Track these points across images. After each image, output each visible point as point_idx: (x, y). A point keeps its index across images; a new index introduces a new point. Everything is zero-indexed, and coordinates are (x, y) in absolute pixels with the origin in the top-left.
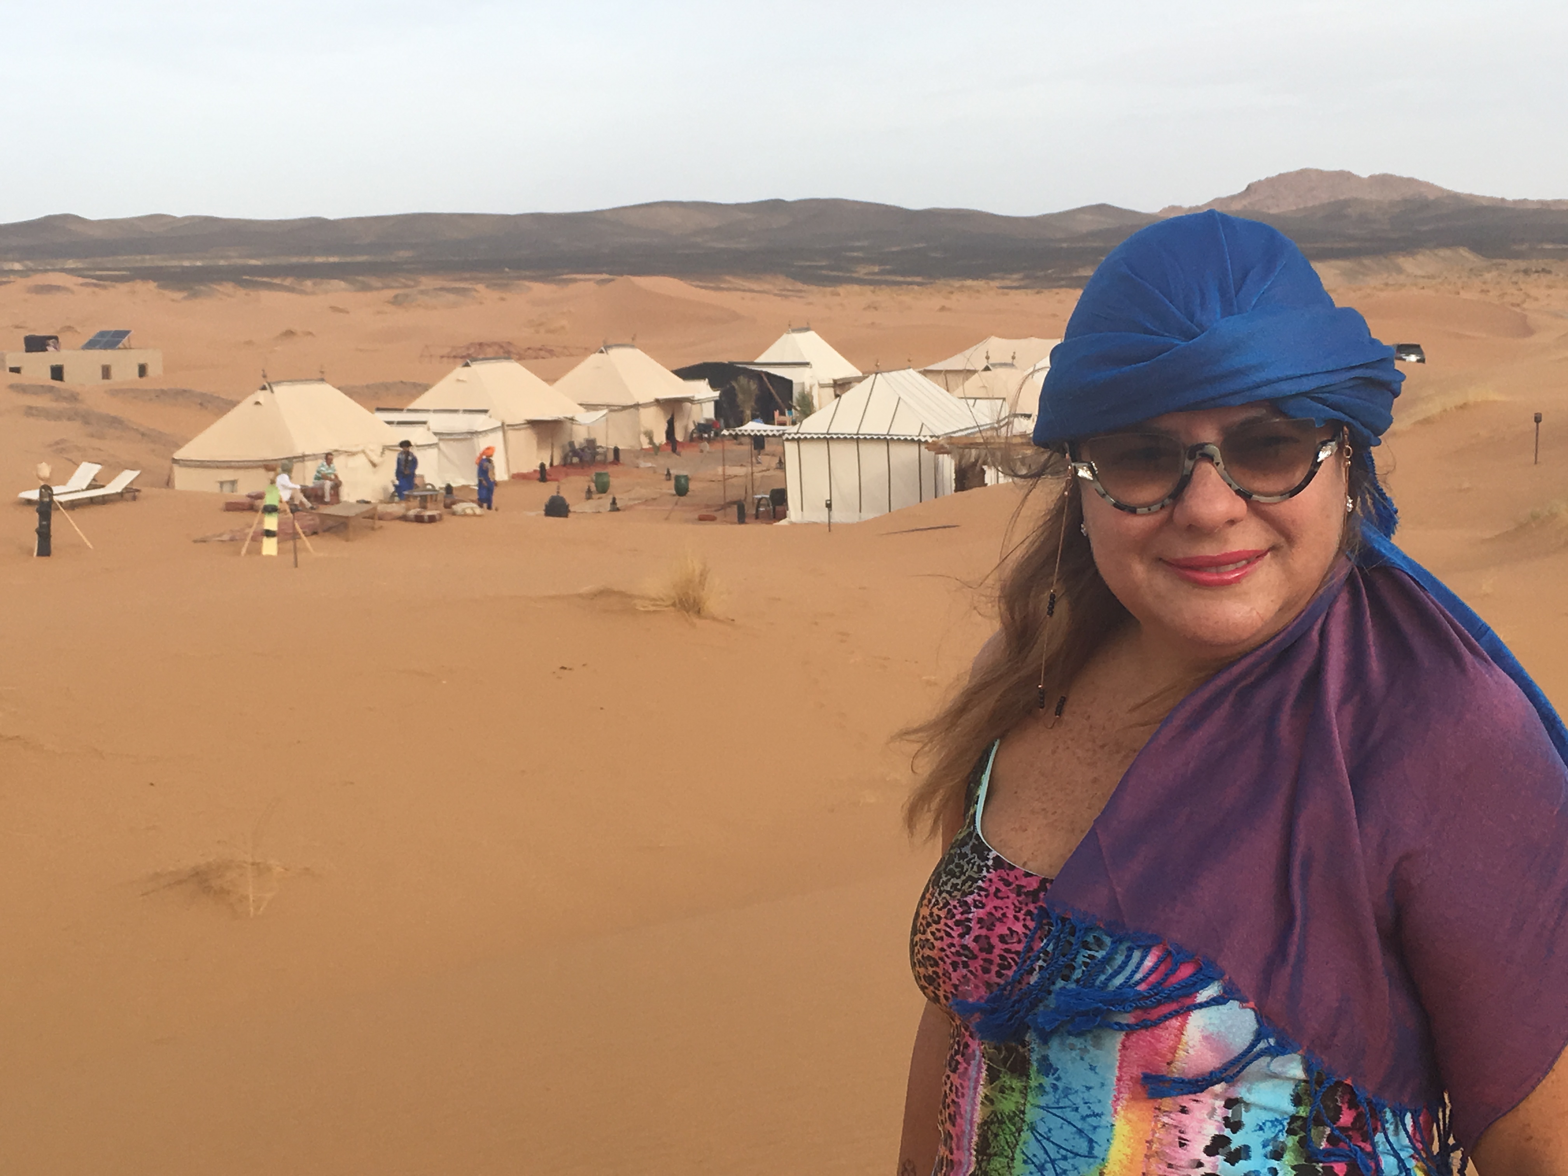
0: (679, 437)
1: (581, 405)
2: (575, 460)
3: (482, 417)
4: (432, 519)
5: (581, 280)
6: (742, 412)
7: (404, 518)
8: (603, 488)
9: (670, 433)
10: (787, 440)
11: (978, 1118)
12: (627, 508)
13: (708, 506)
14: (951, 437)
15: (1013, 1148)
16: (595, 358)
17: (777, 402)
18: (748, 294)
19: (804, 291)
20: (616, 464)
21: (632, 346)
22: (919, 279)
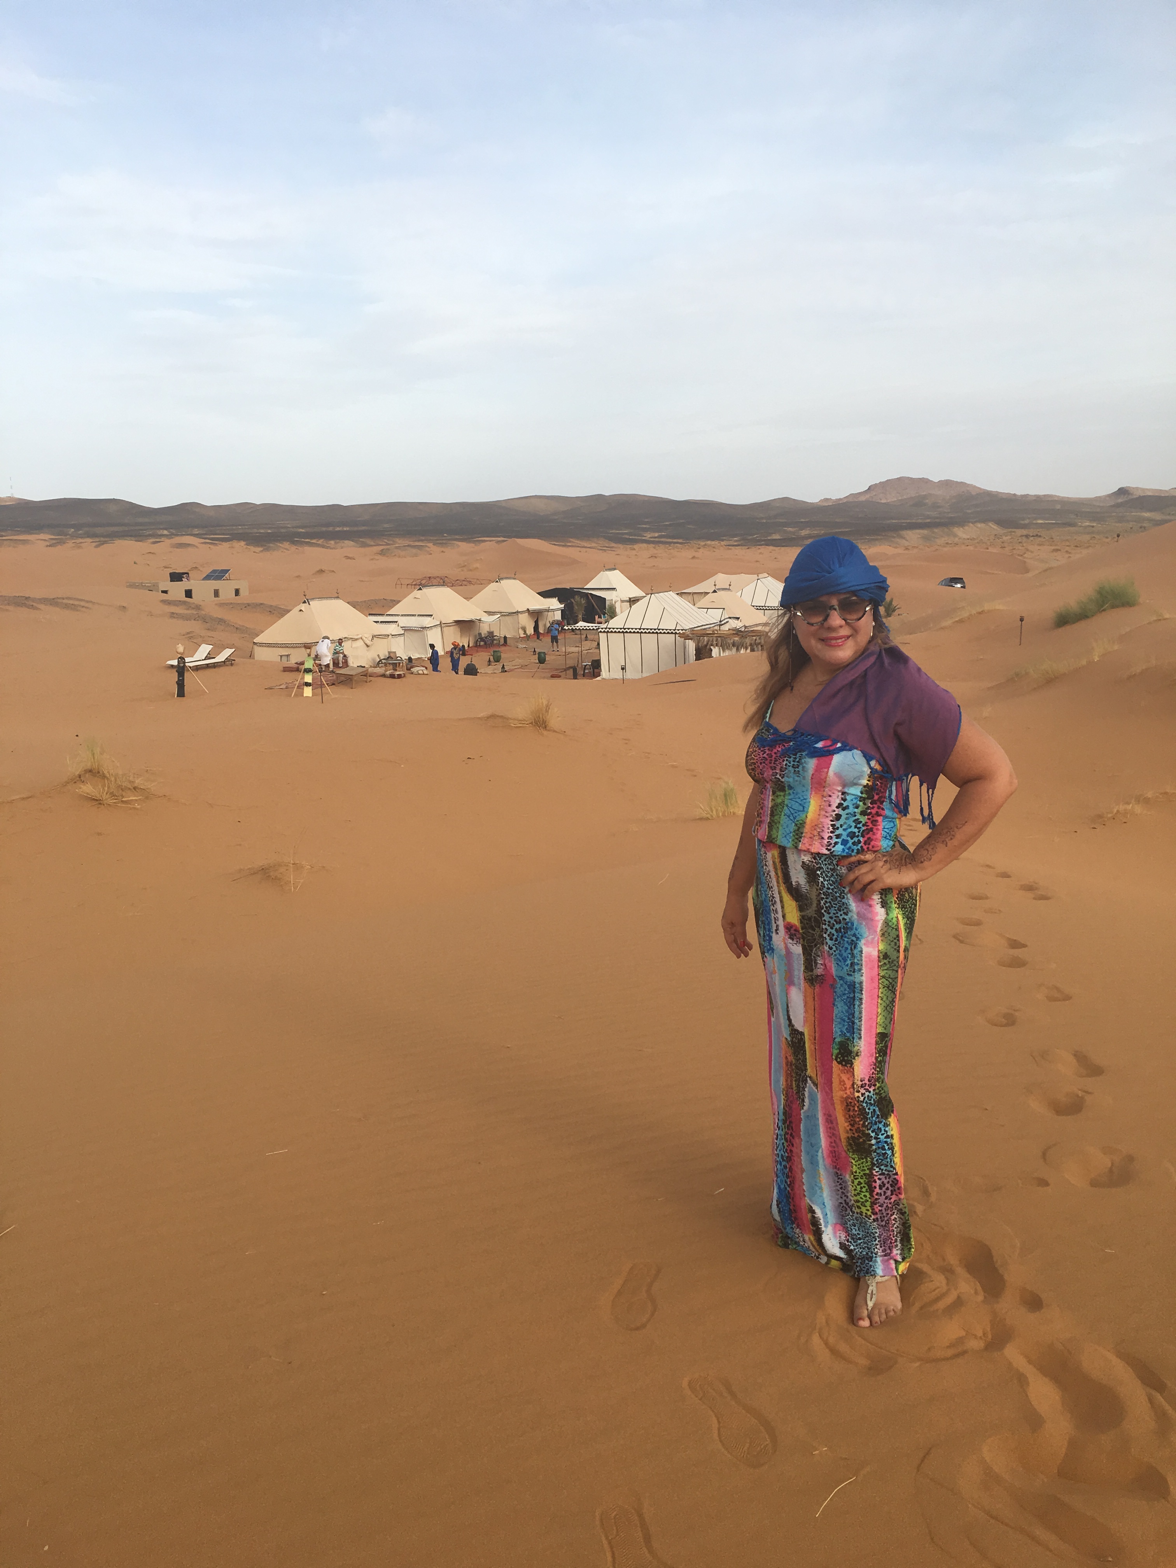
0: (541, 630)
1: (485, 612)
2: (482, 643)
3: (429, 619)
4: (399, 676)
5: (487, 541)
6: (577, 616)
7: (384, 676)
8: (497, 660)
9: (536, 628)
10: (601, 632)
11: (770, 806)
12: (511, 670)
13: (557, 670)
14: (693, 630)
15: (781, 812)
16: (493, 585)
17: (598, 611)
18: (584, 549)
19: (616, 548)
20: (505, 646)
21: (514, 579)
22: (680, 541)
